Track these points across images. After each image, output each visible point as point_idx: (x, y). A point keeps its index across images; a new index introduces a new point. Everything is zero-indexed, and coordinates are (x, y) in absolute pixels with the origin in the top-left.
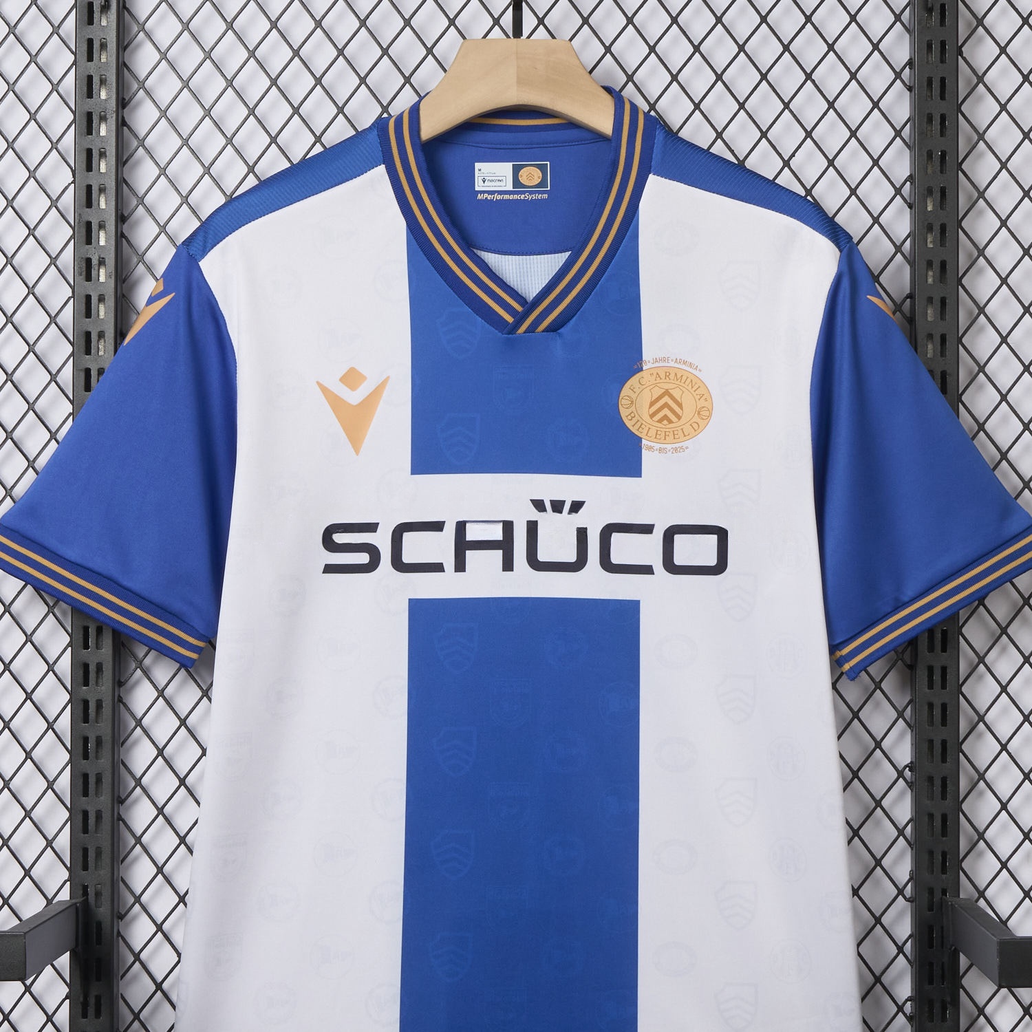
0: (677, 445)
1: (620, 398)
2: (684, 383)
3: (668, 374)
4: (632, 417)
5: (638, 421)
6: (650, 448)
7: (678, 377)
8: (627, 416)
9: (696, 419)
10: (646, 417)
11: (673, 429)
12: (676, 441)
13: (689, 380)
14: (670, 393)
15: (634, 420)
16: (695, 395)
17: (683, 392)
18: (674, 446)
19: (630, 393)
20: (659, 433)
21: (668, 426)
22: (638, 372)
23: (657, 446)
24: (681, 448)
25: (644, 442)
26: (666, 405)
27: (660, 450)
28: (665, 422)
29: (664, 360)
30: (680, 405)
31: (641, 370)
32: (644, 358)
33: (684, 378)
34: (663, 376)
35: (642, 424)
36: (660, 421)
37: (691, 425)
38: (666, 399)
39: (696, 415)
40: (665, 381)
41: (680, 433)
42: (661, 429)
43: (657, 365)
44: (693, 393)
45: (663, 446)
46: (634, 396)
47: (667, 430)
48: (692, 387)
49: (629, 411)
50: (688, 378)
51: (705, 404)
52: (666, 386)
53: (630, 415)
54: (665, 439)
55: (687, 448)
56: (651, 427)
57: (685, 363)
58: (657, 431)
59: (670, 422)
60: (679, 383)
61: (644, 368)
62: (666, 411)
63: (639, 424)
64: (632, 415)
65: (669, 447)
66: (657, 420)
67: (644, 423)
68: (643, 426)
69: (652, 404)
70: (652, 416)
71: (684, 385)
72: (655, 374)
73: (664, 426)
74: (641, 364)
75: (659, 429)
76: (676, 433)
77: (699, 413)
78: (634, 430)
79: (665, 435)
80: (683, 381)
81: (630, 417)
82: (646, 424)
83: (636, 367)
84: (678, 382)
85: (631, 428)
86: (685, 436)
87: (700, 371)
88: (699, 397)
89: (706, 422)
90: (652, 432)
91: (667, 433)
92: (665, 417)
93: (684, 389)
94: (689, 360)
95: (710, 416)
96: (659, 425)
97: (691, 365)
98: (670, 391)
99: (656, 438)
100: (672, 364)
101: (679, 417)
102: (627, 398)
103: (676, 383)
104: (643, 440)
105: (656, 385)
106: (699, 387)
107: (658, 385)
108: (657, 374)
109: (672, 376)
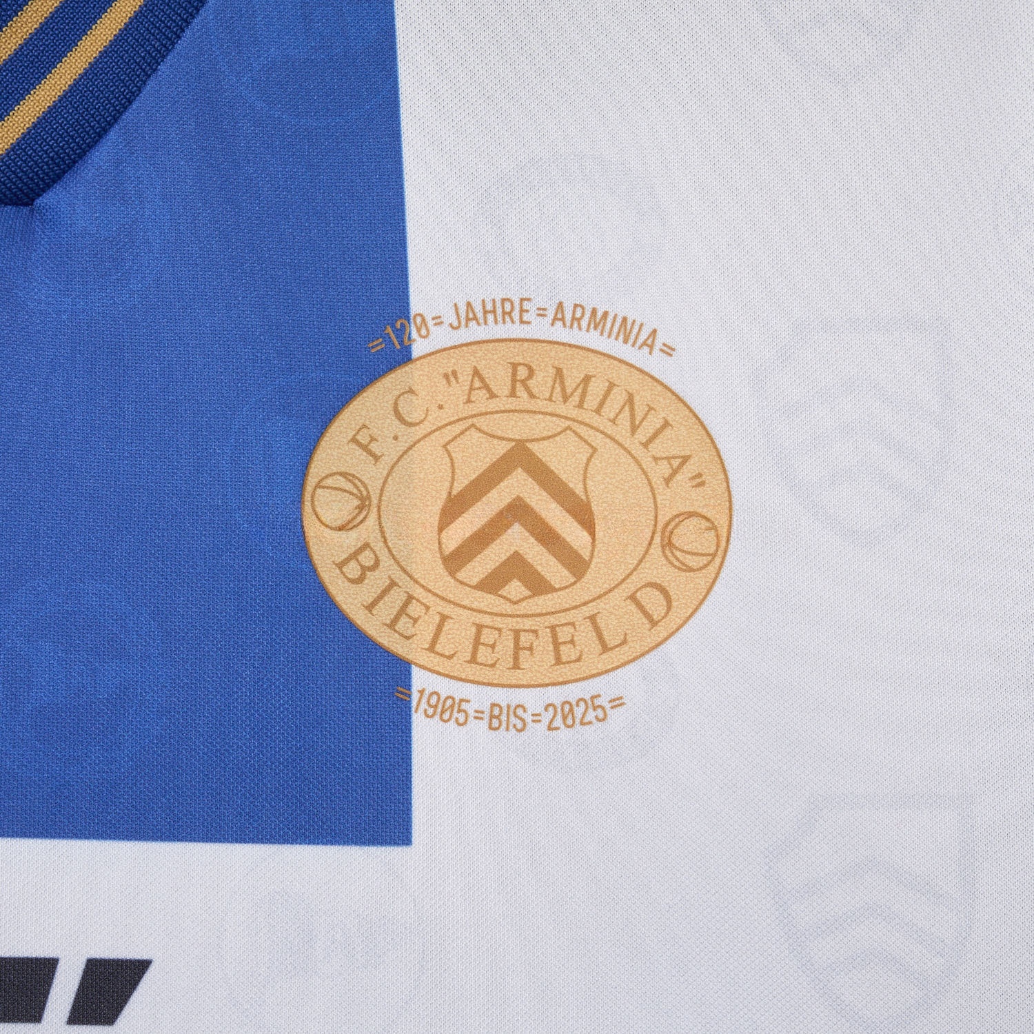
0: (572, 692)
1: (311, 482)
2: (598, 411)
3: (522, 373)
4: (365, 569)
5: (393, 584)
6: (448, 709)
7: (570, 384)
8: (340, 566)
9: (657, 568)
10: (428, 567)
11: (552, 620)
12: (565, 672)
13: (618, 397)
14: (531, 454)
15: (376, 581)
16: (647, 462)
17: (595, 450)
18: (557, 695)
19: (357, 462)
20: (488, 636)
21: (523, 608)
22: (391, 368)
23: (481, 697)
24: (592, 702)
25: (420, 680)
26: (518, 511)
27: (496, 717)
28: (515, 588)
29: (505, 310)
30: (584, 516)
31: (403, 357)
32: (417, 303)
33: (596, 389)
34: (500, 379)
35: (410, 598)
36: (492, 584)
37: (633, 598)
38: (518, 485)
39: (656, 550)
40: (512, 404)
41: (585, 635)
42: (499, 622)
43: (475, 332)
44: (639, 452)
45: (505, 697)
46: (372, 475)
47: (527, 624)
48: (634, 429)
49: (351, 540)
50: (612, 385)
51: (696, 500)
52: (518, 428)
53: (354, 556)
54: (516, 666)
55: (617, 702)
56: (448, 610)
57: (598, 320)
58: (479, 628)
59: (539, 586)
60: (574, 413)
61: (417, 350)
62: (517, 539)
63: (395, 600)
64: (367, 559)
65: (533, 699)
66: (475, 581)
67: (418, 592)
68: (413, 610)
69: (454, 507)
70: (455, 561)
71: (595, 420)
72: (465, 377)
73: (508, 608)
74: (402, 332)
75: (487, 620)
76: (564, 634)
77: (668, 544)
78: (373, 626)
79: (517, 648)
80: (592, 401)
81: (353, 570)
82: (429, 599)
83: (377, 346)
84: (569, 409)
85: (360, 618)
86: (605, 648)
87: (668, 350)
88: (664, 469)
89: (701, 580)
90: (458, 636)
91: (525, 639)
92: (516, 567)
93: (597, 440)
94: (619, 308)
95: (719, 554)
96: (487, 601)
97: (626, 330)
98: (534, 447)
99: (473, 660)
100: (541, 328)
101: (577, 565)
102: (341, 482)
103: (562, 409)
104: (415, 671)
105: (469, 423)
106: (666, 424)
107: (481, 422)
108: (476, 373)
109: (542, 381)
